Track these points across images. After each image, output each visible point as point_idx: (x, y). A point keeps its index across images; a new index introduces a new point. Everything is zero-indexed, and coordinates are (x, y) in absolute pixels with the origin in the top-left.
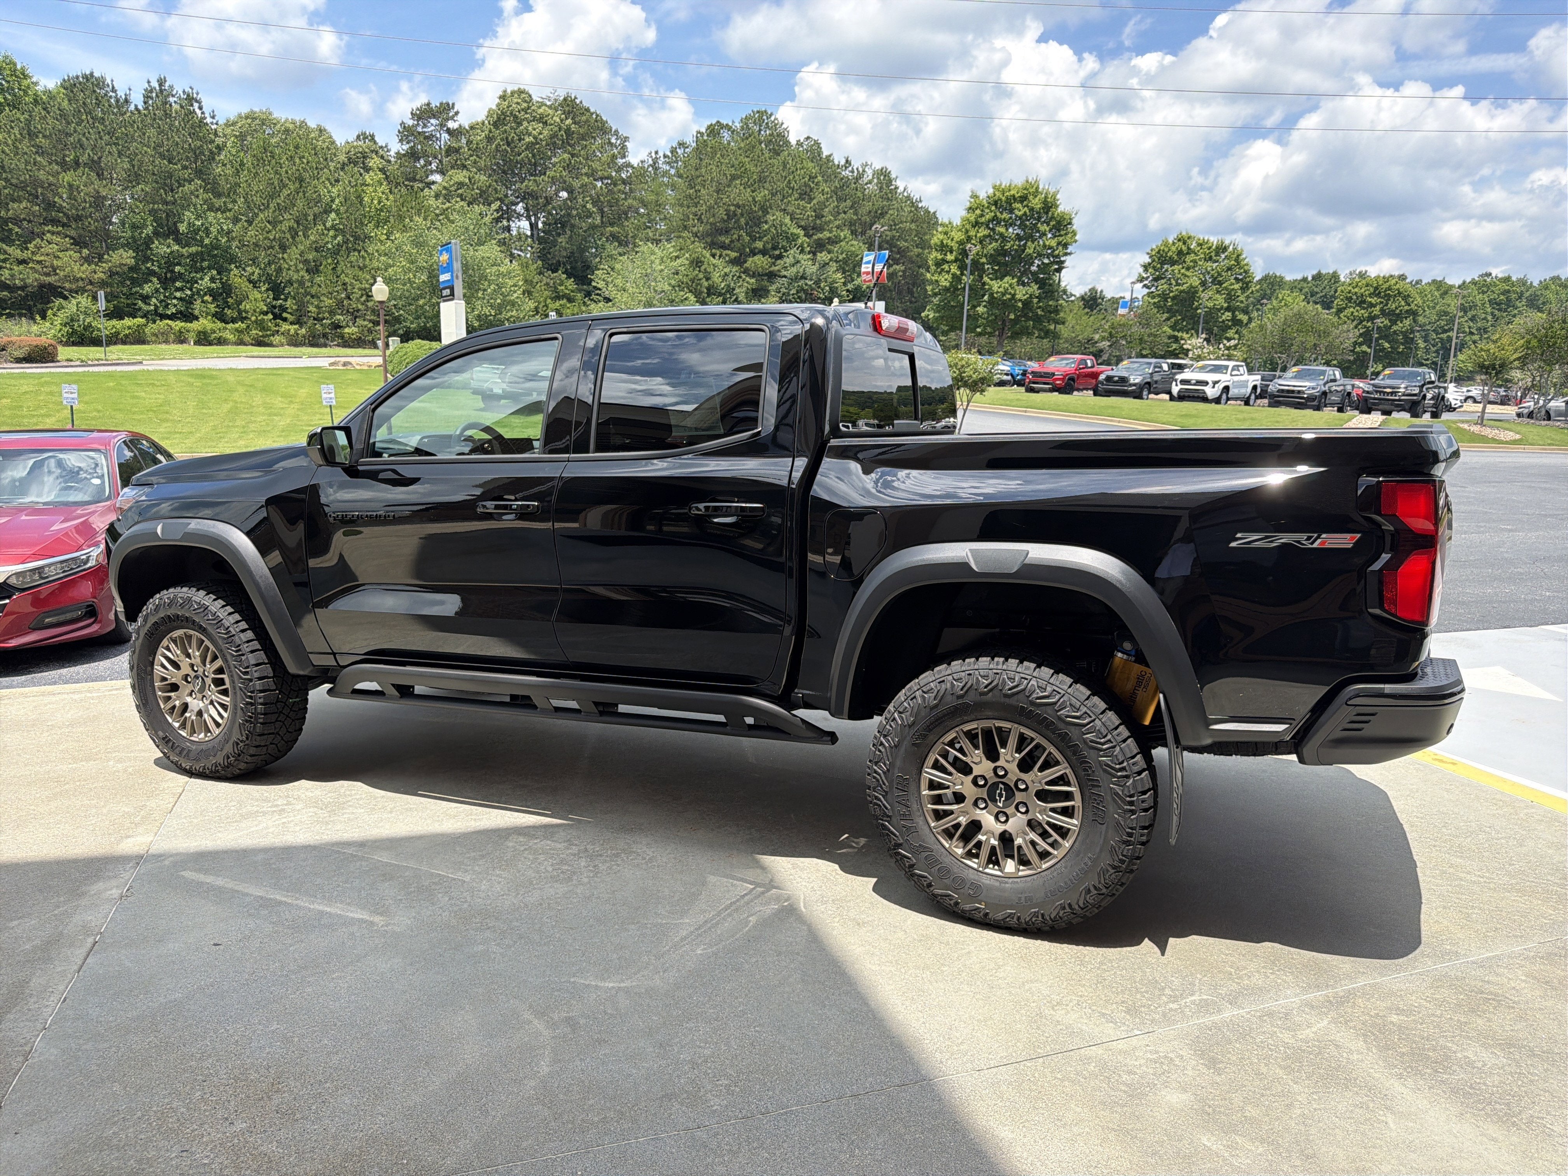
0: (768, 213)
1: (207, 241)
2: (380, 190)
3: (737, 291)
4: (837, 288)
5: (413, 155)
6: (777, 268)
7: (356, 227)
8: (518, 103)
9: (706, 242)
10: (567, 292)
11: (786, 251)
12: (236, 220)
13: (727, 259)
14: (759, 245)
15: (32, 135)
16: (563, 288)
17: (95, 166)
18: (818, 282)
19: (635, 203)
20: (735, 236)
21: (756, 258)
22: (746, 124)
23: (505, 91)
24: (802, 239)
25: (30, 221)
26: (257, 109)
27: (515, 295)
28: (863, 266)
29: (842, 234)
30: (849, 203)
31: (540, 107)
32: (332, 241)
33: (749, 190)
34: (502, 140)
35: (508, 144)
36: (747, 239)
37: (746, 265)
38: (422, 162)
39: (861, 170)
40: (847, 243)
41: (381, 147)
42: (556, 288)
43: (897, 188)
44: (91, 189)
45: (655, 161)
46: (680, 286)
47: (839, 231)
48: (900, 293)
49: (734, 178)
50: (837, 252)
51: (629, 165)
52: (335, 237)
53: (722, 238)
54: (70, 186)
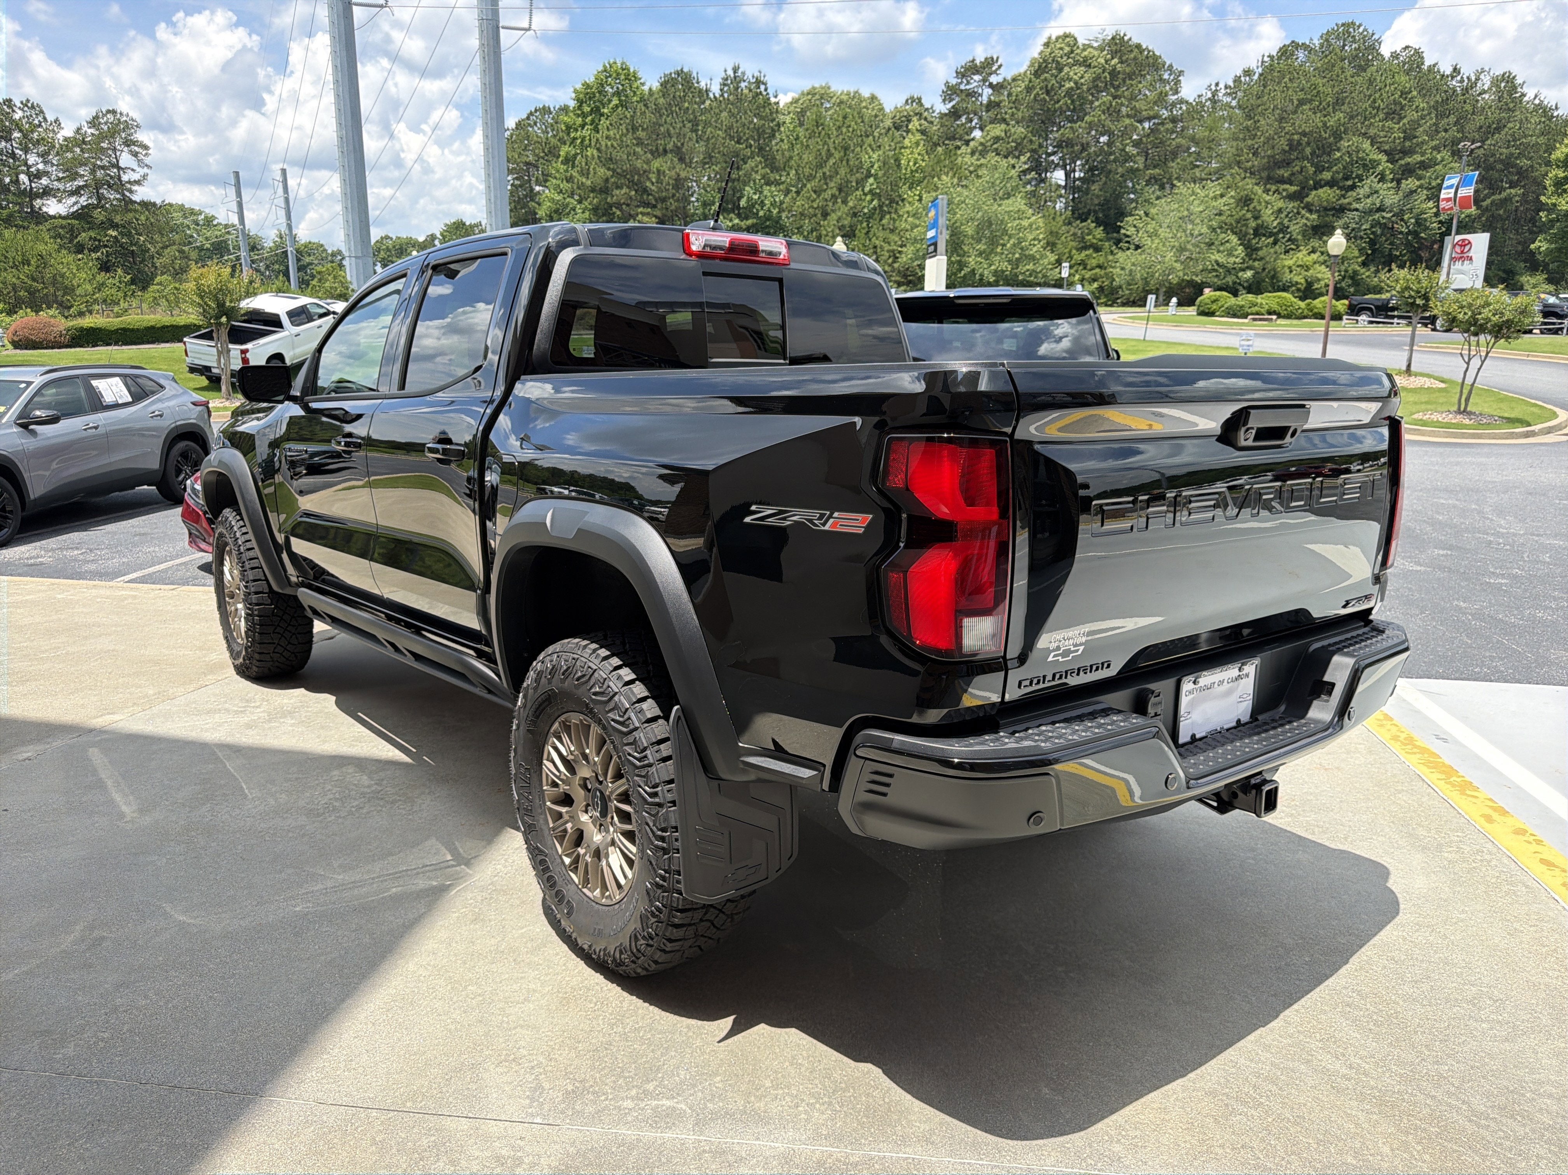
0: (1341, 139)
1: (761, 213)
2: (916, 151)
3: (1292, 228)
4: (1426, 220)
5: (955, 114)
6: (1347, 201)
7: (892, 190)
8: (1061, 49)
9: (1261, 178)
10: (1095, 241)
11: (1361, 180)
12: (787, 192)
13: (1284, 194)
14: (1327, 175)
15: (634, 129)
16: (1090, 237)
17: (678, 152)
18: (1400, 215)
19: (1183, 142)
20: (1297, 168)
21: (1321, 191)
22: (1327, 40)
23: (1050, 38)
24: (1385, 165)
25: (628, 205)
26: (817, 85)
27: (1035, 249)
28: (1443, 191)
29: (1439, 156)
30: (1452, 119)
31: (1084, 50)
32: (869, 205)
33: (1318, 115)
34: (1041, 89)
35: (1048, 93)
36: (1312, 170)
37: (1308, 199)
38: (963, 119)
39: (1473, 79)
40: (1445, 166)
41: (927, 109)
42: (1083, 238)
43: (1523, 95)
44: (673, 173)
45: (1214, 94)
46: (1223, 227)
47: (1435, 153)
48: (1517, 221)
49: (1301, 102)
50: (1430, 178)
51: (1182, 101)
52: (872, 200)
53: (1281, 172)
54: (658, 171)
